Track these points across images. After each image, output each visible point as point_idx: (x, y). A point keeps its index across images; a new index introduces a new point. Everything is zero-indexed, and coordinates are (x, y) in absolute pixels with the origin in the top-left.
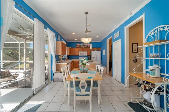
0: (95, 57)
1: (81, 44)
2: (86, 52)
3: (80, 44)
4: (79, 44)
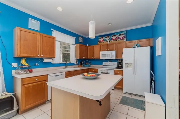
0: (132, 62)
1: (106, 37)
2: (114, 52)
3: (104, 38)
4: (102, 38)
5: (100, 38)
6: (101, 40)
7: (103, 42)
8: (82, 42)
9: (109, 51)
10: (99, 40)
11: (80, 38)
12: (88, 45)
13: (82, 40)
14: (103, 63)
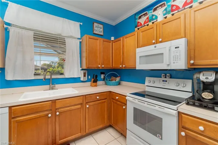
1: (155, 10)
2: (181, 42)
3: (150, 13)
4: (146, 14)
5: (140, 18)
6: (142, 20)
7: (148, 25)
8: (102, 34)
9: (161, 42)
10: (138, 22)
11: (95, 24)
12: (113, 38)
13: (102, 30)
14: (147, 79)
